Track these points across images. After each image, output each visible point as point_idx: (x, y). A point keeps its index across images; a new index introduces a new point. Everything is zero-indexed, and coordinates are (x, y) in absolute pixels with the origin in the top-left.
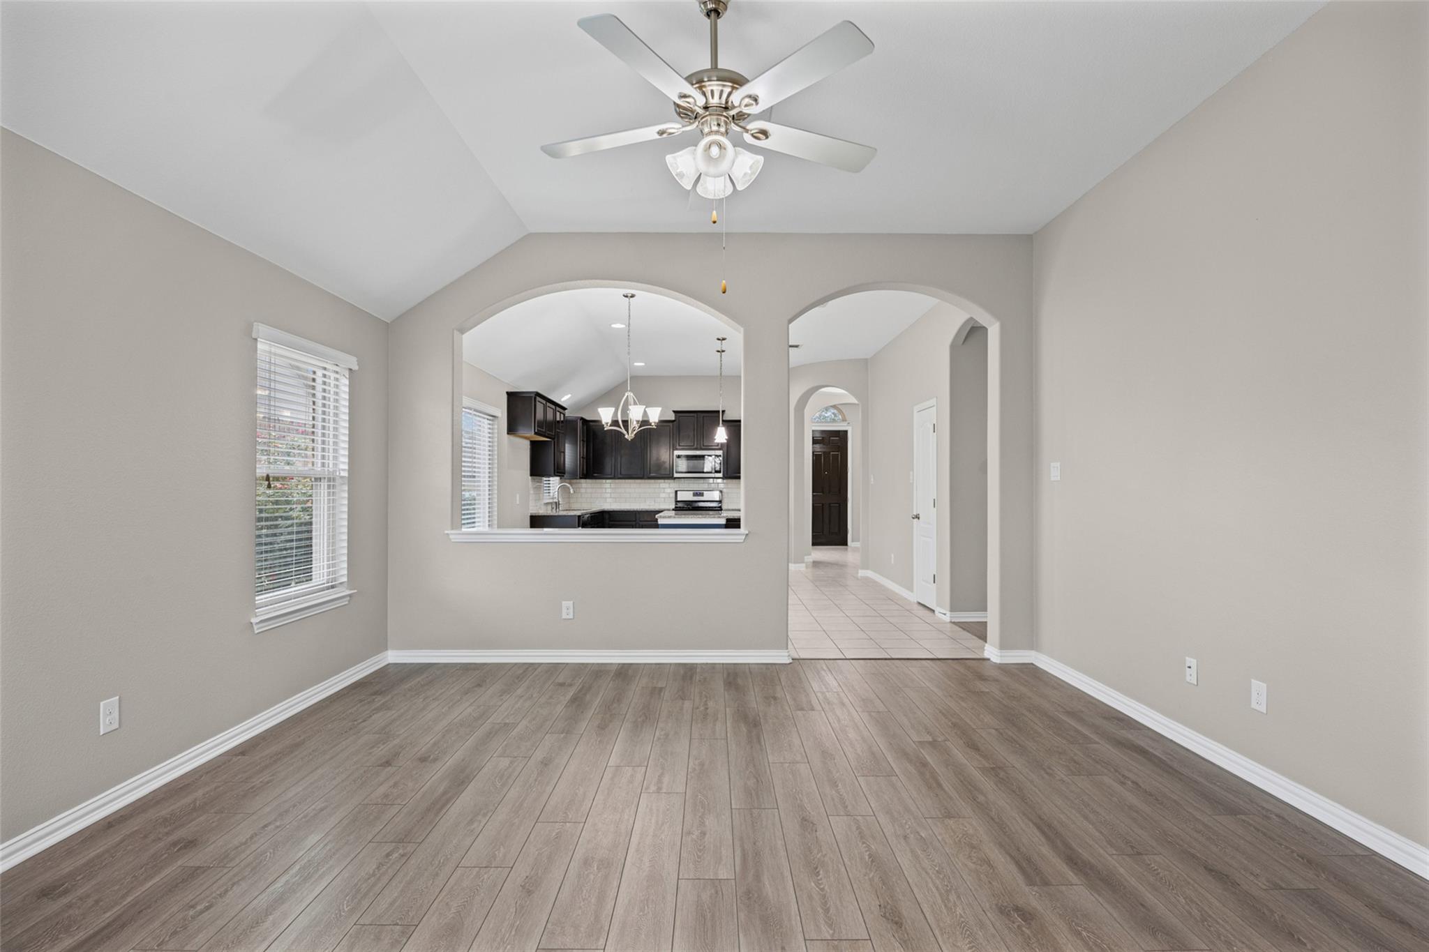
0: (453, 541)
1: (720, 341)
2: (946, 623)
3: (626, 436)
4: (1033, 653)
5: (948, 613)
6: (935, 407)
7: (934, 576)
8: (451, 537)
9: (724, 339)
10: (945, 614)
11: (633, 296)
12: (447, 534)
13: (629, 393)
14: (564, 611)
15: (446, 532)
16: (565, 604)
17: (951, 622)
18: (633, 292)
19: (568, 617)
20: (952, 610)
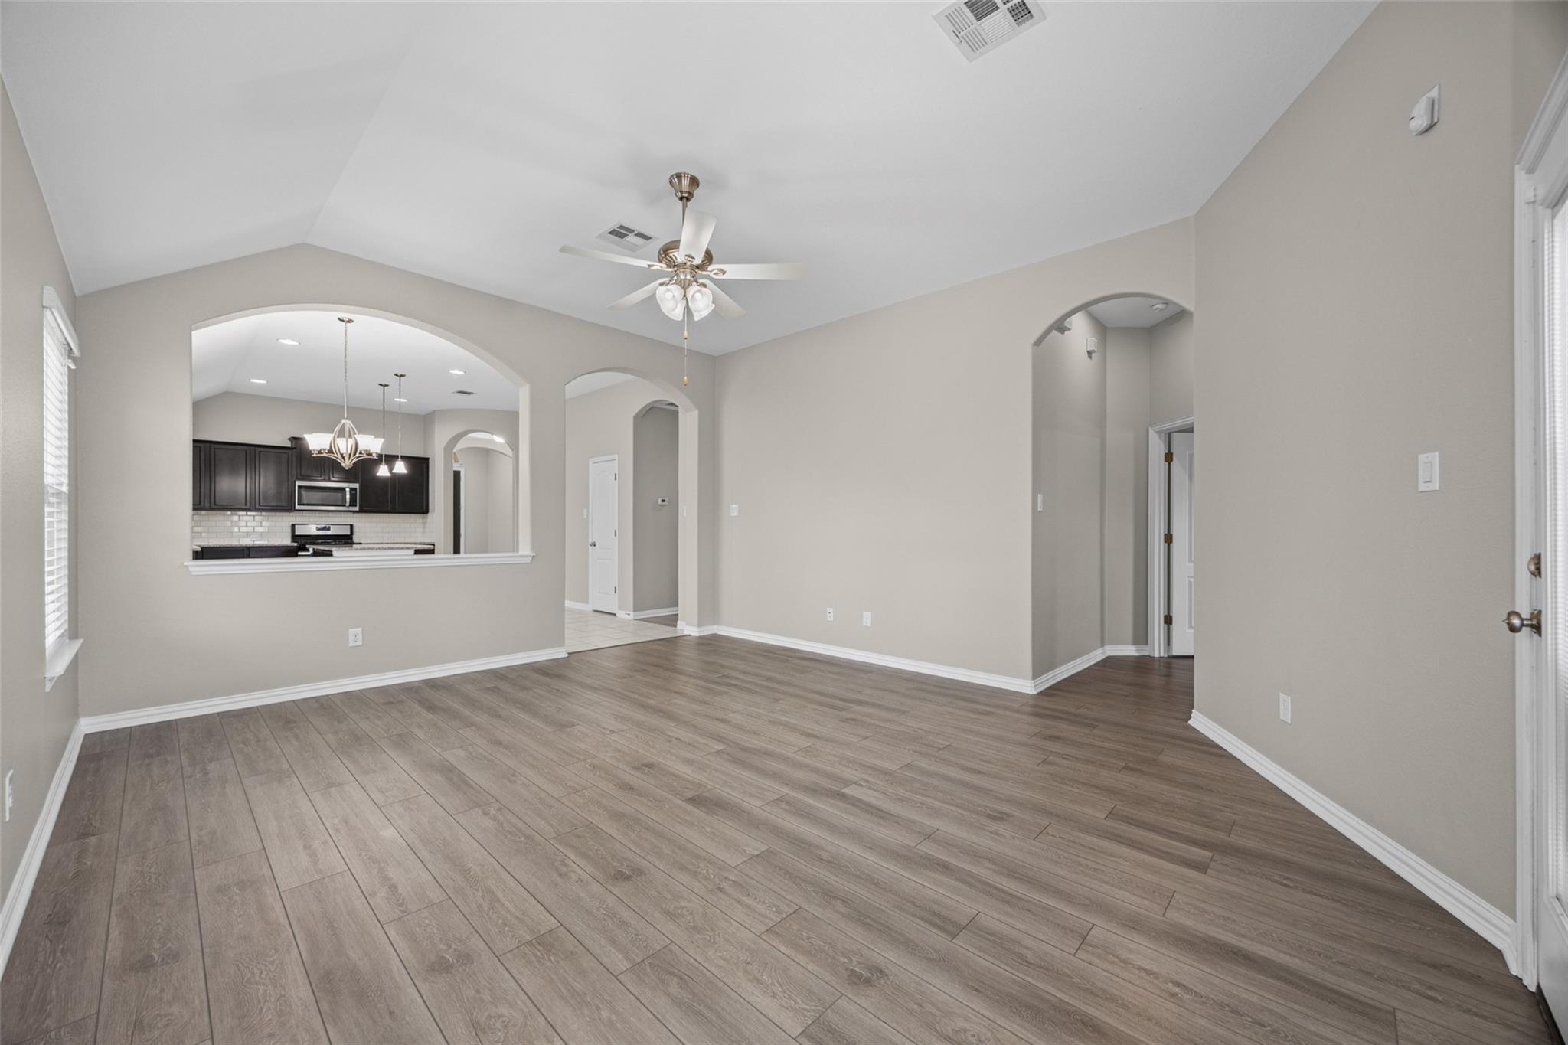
0: (194, 573)
1: (398, 378)
2: (630, 620)
3: (343, 465)
4: (715, 627)
5: (632, 614)
6: (617, 461)
7: (615, 588)
8: (191, 569)
9: (402, 376)
10: (629, 614)
11: (349, 321)
12: (186, 566)
13: (347, 421)
14: (351, 638)
15: (185, 564)
16: (352, 631)
17: (634, 619)
18: (351, 316)
19: (355, 644)
20: (634, 611)
